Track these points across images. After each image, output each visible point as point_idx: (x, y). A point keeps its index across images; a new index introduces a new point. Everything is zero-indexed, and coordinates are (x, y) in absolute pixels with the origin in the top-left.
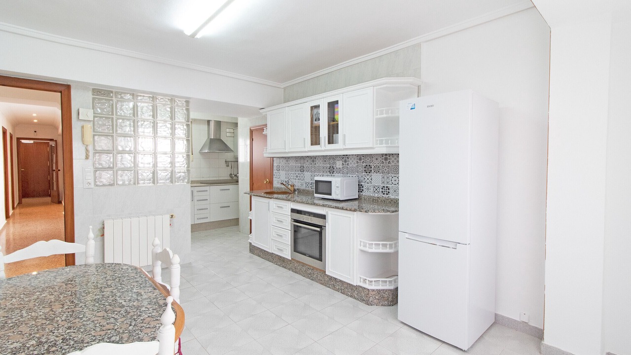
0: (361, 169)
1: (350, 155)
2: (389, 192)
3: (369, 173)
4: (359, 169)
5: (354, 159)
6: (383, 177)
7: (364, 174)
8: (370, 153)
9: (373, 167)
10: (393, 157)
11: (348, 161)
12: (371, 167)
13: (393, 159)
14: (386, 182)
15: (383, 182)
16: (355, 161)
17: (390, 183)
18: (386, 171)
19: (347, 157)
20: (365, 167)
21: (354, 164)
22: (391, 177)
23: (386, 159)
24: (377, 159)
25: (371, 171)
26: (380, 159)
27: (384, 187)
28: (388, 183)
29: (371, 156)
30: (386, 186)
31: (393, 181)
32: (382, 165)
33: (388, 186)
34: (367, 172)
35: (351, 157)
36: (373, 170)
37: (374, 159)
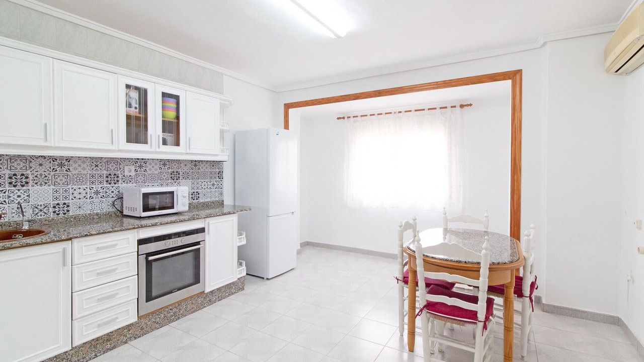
0: (166, 176)
1: (148, 159)
2: (199, 197)
3: (177, 179)
4: (162, 176)
5: (156, 164)
6: (193, 183)
7: (170, 181)
8: (177, 159)
9: (181, 173)
10: (202, 163)
11: (146, 167)
12: (179, 174)
13: (202, 165)
14: (195, 188)
15: (193, 188)
16: (157, 167)
17: (200, 188)
18: (195, 177)
19: (144, 161)
20: (171, 174)
21: (156, 170)
22: (200, 183)
23: (195, 165)
24: (186, 165)
25: (179, 177)
26: (189, 165)
27: (194, 192)
28: (198, 188)
29: (179, 161)
30: (195, 191)
31: (202, 186)
32: (191, 171)
33: (198, 191)
34: (173, 180)
35: (151, 161)
36: (181, 177)
37: (182, 165)
